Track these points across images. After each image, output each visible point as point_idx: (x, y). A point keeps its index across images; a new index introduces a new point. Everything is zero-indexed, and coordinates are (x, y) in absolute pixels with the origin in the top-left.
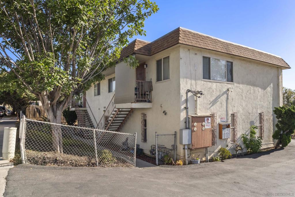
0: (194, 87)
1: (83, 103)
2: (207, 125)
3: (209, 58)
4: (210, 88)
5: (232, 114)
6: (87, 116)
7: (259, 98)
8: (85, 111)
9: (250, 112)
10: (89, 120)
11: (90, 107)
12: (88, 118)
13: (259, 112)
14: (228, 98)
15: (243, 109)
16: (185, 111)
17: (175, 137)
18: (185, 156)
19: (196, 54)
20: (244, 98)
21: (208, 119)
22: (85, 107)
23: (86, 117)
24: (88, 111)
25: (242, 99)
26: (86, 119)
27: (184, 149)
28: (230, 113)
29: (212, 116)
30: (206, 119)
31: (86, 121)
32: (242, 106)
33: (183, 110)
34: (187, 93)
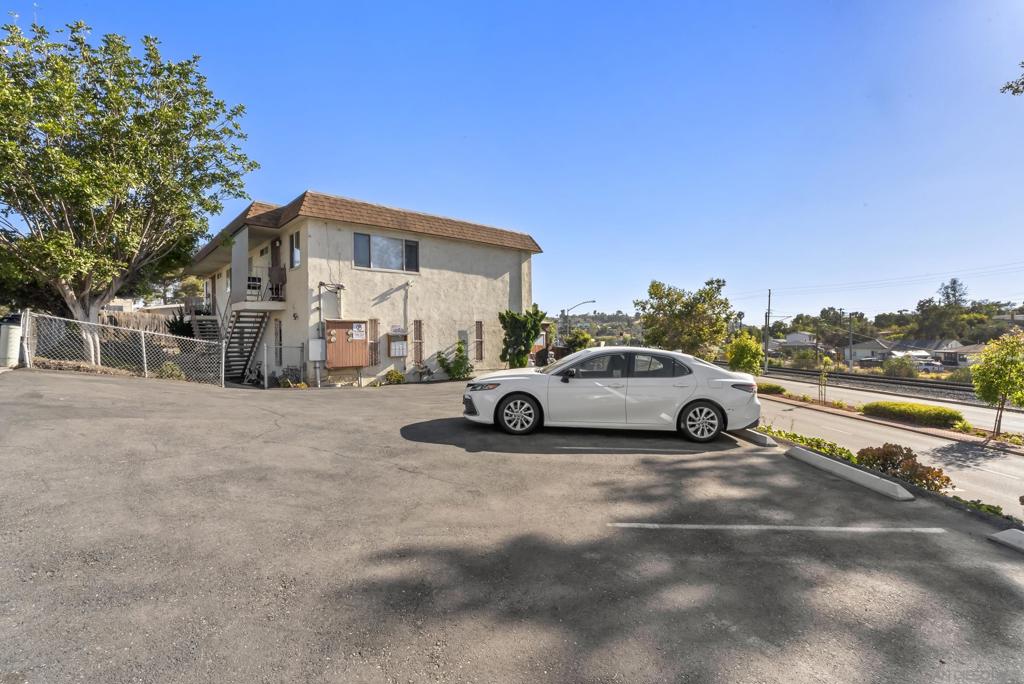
0: (337, 277)
1: (211, 308)
2: (357, 335)
3: (369, 236)
4: (369, 280)
5: (416, 322)
7: (476, 297)
8: (212, 321)
9: (455, 318)
11: (221, 314)
13: (476, 318)
14: (406, 297)
15: (441, 314)
16: (317, 313)
17: (302, 351)
18: (316, 378)
19: (339, 230)
20: (443, 297)
21: (360, 326)
22: (214, 314)
25: (439, 298)
27: (315, 368)
28: (411, 319)
29: (375, 322)
30: (355, 325)
32: (439, 310)
33: (314, 310)
34: (319, 287)
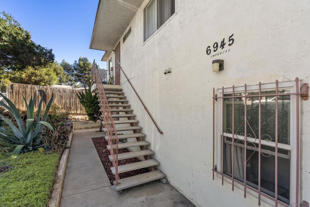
1: (114, 80)
6: (122, 103)
8: (117, 90)
10: (127, 112)
11: (131, 81)
12: (124, 107)
22: (118, 83)
23: (120, 104)
24: (124, 91)
26: (121, 109)
31: (121, 114)
